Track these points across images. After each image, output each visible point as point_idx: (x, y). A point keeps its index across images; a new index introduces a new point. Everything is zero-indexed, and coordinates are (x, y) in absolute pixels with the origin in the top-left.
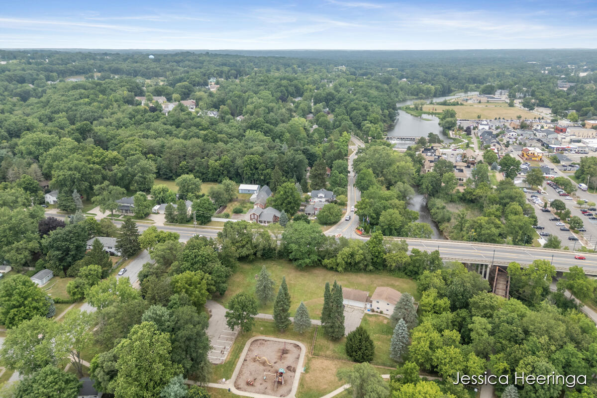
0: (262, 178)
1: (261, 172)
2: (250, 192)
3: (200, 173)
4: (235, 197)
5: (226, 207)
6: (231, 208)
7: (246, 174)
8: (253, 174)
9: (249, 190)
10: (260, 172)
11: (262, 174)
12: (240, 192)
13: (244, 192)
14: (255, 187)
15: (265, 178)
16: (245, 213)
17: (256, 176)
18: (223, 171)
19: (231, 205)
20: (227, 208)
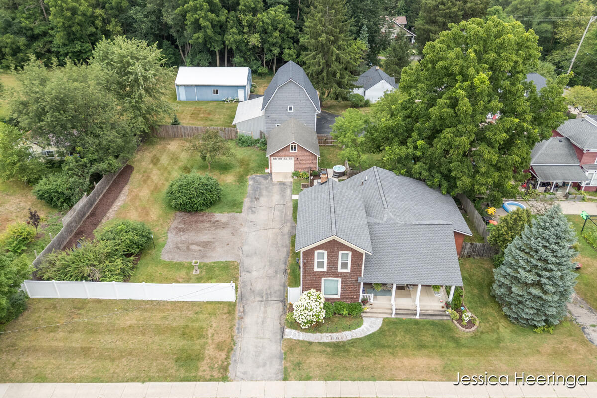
0: (254, 40)
1: (249, 17)
2: (223, 95)
3: (20, 32)
4: (168, 121)
5: (127, 170)
6: (156, 175)
7: (198, 27)
8: (221, 28)
9: (216, 89)
10: (246, 19)
11: (251, 25)
12: (182, 95)
13: (196, 95)
14: (238, 75)
15: (264, 41)
16: (236, 206)
17: (232, 37)
18: (106, 22)
19: (155, 161)
20: (135, 177)
